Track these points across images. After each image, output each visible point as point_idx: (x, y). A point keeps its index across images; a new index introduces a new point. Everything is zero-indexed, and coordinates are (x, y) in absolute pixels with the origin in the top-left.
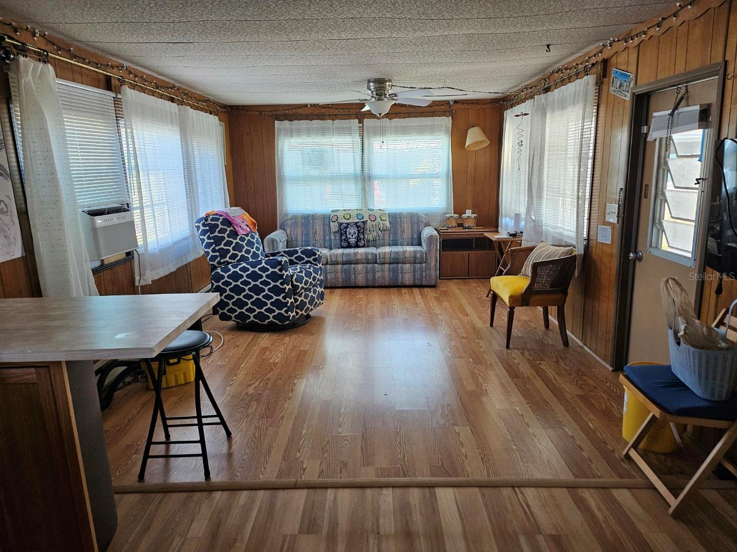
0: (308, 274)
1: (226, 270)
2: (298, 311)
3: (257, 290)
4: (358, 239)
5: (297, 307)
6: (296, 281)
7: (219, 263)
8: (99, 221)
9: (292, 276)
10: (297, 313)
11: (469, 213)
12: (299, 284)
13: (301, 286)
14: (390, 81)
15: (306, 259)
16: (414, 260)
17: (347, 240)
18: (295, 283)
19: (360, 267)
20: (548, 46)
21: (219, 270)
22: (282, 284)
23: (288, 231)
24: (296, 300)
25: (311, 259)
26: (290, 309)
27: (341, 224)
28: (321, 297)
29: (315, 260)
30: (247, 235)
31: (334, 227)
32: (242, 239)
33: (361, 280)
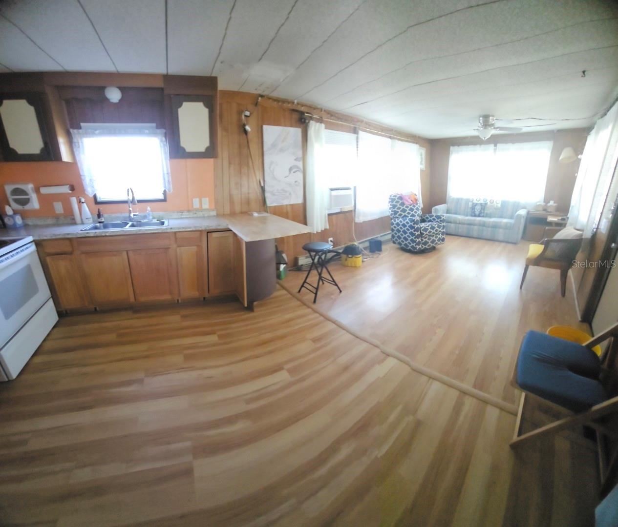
0: (433, 228)
1: (395, 221)
2: (423, 246)
3: (405, 232)
4: (480, 213)
5: (423, 244)
6: (423, 230)
7: (393, 217)
8: (334, 193)
9: (421, 228)
10: (422, 247)
11: (552, 203)
12: (424, 232)
13: (425, 233)
14: (493, 116)
15: (437, 220)
16: (506, 227)
17: (474, 212)
18: (422, 231)
19: (476, 227)
20: (584, 72)
21: (393, 221)
22: (414, 231)
23: (449, 205)
24: (422, 240)
25: (439, 220)
26: (418, 244)
27: (473, 203)
28: (443, 240)
29: (440, 221)
30: (411, 205)
31: (470, 204)
32: (407, 207)
33: (475, 234)
